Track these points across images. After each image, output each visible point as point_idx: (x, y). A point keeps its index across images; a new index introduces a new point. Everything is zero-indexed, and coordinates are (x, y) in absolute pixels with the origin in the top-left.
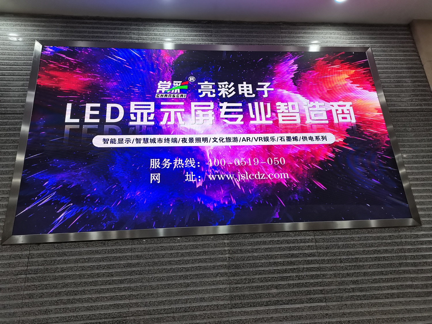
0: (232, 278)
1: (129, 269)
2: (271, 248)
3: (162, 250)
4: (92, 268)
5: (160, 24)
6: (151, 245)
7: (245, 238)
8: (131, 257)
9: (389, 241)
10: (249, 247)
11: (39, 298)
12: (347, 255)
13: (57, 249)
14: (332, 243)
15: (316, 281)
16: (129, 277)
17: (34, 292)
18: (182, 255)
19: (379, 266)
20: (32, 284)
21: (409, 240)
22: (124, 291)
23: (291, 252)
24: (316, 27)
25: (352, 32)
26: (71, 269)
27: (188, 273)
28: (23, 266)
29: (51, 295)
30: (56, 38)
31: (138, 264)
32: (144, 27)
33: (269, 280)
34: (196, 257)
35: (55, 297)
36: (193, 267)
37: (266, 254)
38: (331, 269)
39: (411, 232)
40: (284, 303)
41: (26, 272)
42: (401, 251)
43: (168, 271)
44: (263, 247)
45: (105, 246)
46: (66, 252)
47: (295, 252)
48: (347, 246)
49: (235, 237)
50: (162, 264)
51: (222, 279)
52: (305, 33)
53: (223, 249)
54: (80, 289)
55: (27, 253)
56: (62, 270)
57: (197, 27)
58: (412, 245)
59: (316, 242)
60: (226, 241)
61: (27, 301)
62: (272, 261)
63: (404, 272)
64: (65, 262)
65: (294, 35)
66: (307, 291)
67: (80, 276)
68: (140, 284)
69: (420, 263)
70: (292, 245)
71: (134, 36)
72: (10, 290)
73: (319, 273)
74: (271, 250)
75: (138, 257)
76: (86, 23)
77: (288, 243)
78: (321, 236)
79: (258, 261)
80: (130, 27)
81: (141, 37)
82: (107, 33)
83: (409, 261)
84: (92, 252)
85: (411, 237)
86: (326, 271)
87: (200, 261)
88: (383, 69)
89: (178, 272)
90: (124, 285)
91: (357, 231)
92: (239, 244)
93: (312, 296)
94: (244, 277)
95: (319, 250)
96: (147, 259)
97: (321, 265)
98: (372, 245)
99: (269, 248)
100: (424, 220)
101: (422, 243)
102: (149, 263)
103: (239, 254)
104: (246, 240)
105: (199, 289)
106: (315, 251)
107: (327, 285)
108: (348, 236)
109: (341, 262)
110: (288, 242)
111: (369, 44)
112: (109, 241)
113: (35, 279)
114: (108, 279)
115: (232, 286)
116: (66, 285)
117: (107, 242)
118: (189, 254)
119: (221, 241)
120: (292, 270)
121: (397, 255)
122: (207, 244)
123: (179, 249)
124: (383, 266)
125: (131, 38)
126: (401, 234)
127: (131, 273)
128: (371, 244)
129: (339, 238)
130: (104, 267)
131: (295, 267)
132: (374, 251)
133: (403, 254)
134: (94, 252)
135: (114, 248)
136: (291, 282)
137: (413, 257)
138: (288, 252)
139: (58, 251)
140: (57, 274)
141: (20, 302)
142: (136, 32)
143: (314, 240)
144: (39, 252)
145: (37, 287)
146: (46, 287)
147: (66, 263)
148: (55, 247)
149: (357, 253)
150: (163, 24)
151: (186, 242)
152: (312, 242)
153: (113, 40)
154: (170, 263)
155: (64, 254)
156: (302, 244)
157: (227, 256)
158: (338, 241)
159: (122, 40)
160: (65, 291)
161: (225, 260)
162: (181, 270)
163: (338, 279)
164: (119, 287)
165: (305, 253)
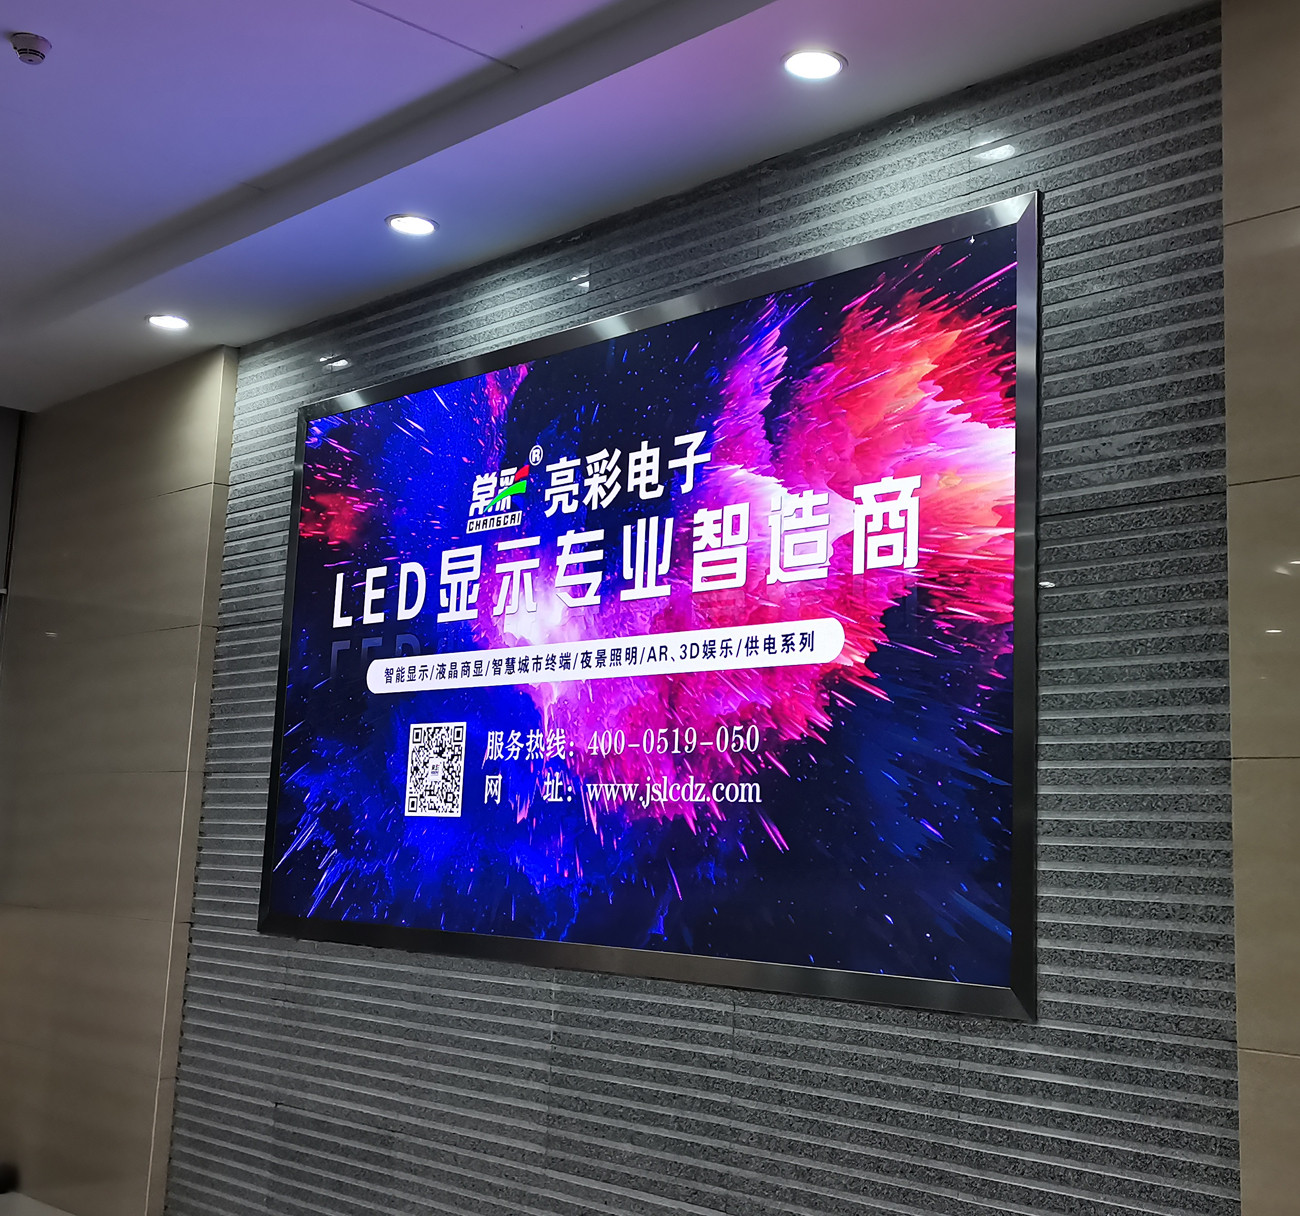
0: (555, 1090)
10: (595, 1013)
15: (716, 1143)
19: (873, 1139)
21: (982, 1068)
38: (754, 1117)
39: (997, 1038)
40: (641, 1186)
51: (536, 1086)
58: (986, 1087)
59: (735, 1024)
62: (633, 1061)
63: (943, 1178)
66: (691, 1166)
69: (996, 1158)
70: (680, 1024)
78: (749, 1007)
83: (964, 1145)
85: (990, 1057)
91: (841, 1008)
93: (700, 1186)
94: (576, 1094)
98: (868, 1065)
101: (1021, 1088)
106: (727, 1053)
107: (735, 1163)
109: (780, 1102)
110: (673, 1012)
115: (554, 1111)
119: (545, 985)
124: (887, 1142)
126: (966, 1040)
128: (868, 1059)
129: (788, 1022)
131: (678, 1091)
132: (872, 1084)
133: (954, 1116)
136: (664, 1133)
137: (978, 1133)
143: (730, 1019)
152: (725, 1022)
156: (702, 1027)
157: (552, 1027)
158: (786, 1033)
163: (767, 1154)
165: (704, 1056)
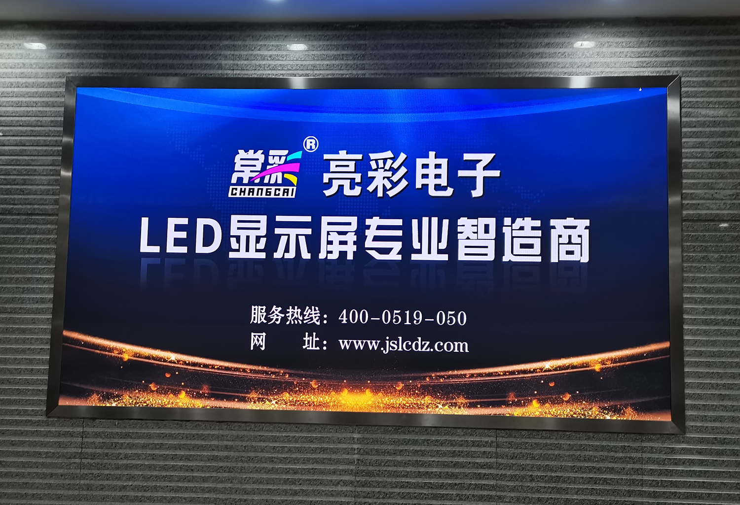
0: (359, 489)
1: (214, 464)
2: (424, 450)
3: (261, 441)
4: (165, 458)
5: (271, 33)
6: (245, 433)
7: (385, 432)
8: (217, 446)
9: (621, 455)
10: (390, 447)
11: (100, 490)
12: (544, 471)
13: (118, 427)
14: (523, 451)
16: (214, 474)
17: (92, 482)
18: (290, 450)
20: (90, 471)
21: (656, 456)
22: (208, 492)
23: (456, 459)
24: (574, 30)
25: (649, 39)
26: (138, 456)
27: (296, 477)
28: (76, 447)
29: (114, 488)
30: (98, 70)
31: (227, 457)
32: (244, 43)
33: (415, 497)
34: (309, 456)
35: (119, 491)
36: (304, 469)
37: (415, 458)
38: (513, 489)
39: (663, 442)
41: (81, 456)
42: (637, 471)
43: (269, 471)
44: (411, 449)
45: (182, 429)
46: (131, 433)
47: (461, 460)
48: (547, 457)
49: (370, 431)
50: (260, 460)
51: (344, 489)
52: (548, 45)
53: (350, 447)
54: (150, 484)
55: (80, 429)
56: (126, 457)
57: (338, 38)
58: (658, 463)
59: (498, 446)
60: (356, 436)
61: (85, 493)
62: (422, 470)
63: (635, 504)
64: (131, 446)
65: (526, 51)
67: (150, 467)
68: (230, 485)
70: (457, 449)
71: (226, 62)
72: (63, 477)
73: (493, 493)
74: (423, 453)
75: (226, 448)
76: (144, 38)
77: (452, 445)
78: (507, 437)
79: (401, 469)
80: (218, 42)
81: (237, 65)
82: (180, 57)
83: (646, 489)
84: (165, 436)
85: (660, 451)
86: (505, 491)
87: (316, 461)
88: (695, 127)
89: (282, 473)
90: (209, 484)
91: (570, 434)
92: (376, 441)
94: (377, 490)
95: (500, 460)
96: (240, 451)
97: (499, 482)
98: (589, 459)
99: (420, 451)
100: (692, 426)
101: (677, 462)
102: (243, 459)
103: (373, 455)
104: (387, 437)
105: (311, 499)
106: (493, 460)
108: (552, 441)
109: (532, 480)
110: (452, 443)
111: (678, 69)
112: (188, 423)
113: (93, 466)
114: (187, 474)
115: (359, 500)
116: (131, 478)
117: (185, 422)
118: (299, 450)
119: (349, 435)
120: (452, 486)
121: (628, 477)
122: (327, 437)
123: (285, 442)
125: (220, 67)
126: (644, 444)
127: (218, 469)
128: (588, 457)
129: (535, 444)
130: (181, 458)
131: (457, 482)
132: (590, 468)
133: (640, 477)
134: (168, 436)
135: (194, 432)
137: (654, 483)
138: (450, 459)
139: (119, 430)
140: (120, 462)
141: (76, 493)
142: (229, 52)
143: (495, 444)
144: (96, 430)
145: (95, 477)
146: (107, 477)
147: (130, 448)
148: (115, 425)
149: (562, 469)
150: (278, 33)
151: (297, 431)
152: (491, 446)
153: (191, 71)
154: (271, 460)
155: (127, 435)
156: (473, 449)
157: (356, 457)
158: (534, 448)
159: (205, 72)
160: (131, 485)
161: (352, 463)
162: (287, 471)
164: (201, 487)
165: (477, 463)
